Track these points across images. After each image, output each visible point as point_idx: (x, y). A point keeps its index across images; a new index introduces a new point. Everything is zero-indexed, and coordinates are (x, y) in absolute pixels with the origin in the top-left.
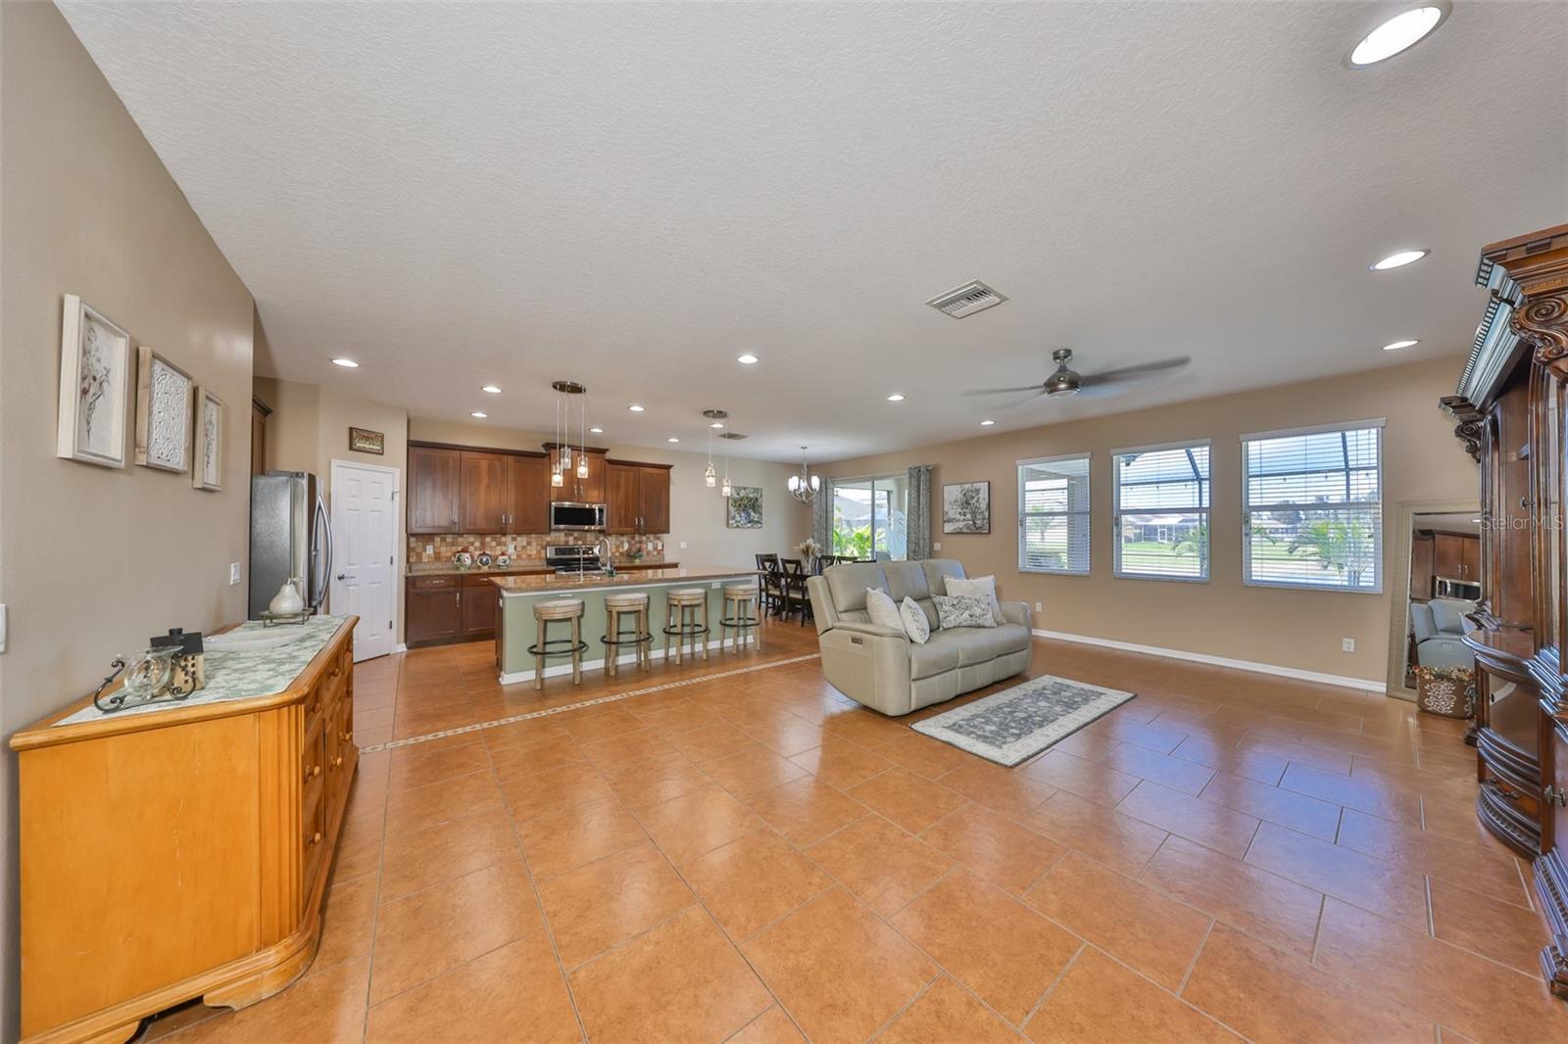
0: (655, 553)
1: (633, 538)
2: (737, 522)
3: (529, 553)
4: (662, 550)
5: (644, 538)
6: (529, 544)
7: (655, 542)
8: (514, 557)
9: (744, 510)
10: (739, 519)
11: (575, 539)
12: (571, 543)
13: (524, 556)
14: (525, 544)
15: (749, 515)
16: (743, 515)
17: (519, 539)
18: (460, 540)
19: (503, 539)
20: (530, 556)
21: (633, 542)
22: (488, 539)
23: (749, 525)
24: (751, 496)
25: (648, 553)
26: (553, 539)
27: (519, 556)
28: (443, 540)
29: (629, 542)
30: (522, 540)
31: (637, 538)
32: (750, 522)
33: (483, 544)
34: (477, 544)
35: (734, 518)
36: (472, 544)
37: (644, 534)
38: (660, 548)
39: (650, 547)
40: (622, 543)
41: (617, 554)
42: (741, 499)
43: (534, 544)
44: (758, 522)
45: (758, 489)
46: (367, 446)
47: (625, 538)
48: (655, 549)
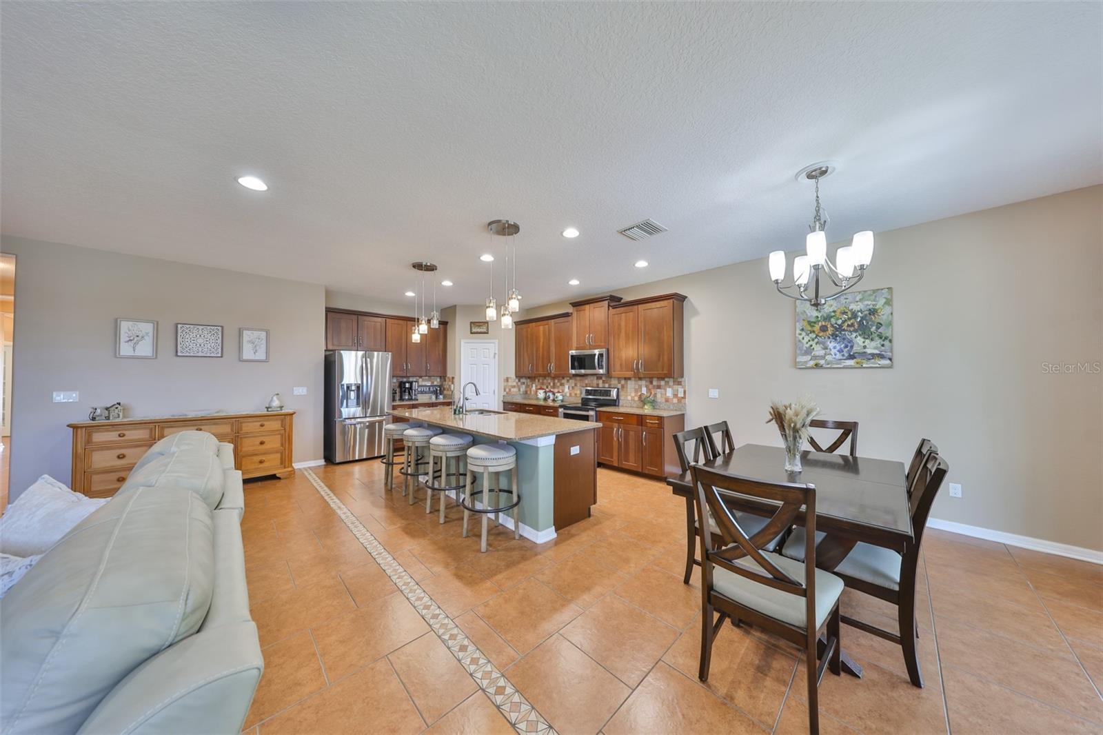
0: (675, 401)
1: (651, 383)
2: (815, 358)
3: (576, 392)
4: (684, 398)
5: (663, 383)
6: (576, 385)
7: (676, 387)
8: (568, 395)
9: (834, 336)
10: (822, 353)
11: (604, 382)
12: (601, 385)
13: (573, 395)
14: (573, 385)
15: (850, 344)
16: (831, 344)
17: (570, 381)
18: (545, 381)
19: (563, 381)
20: (576, 394)
21: (651, 386)
22: (556, 381)
23: (851, 362)
24: (854, 307)
25: (667, 400)
26: (590, 382)
27: (570, 394)
28: (539, 381)
29: (646, 386)
30: (572, 382)
31: (655, 383)
32: (851, 357)
33: (554, 384)
34: (552, 384)
35: (809, 351)
36: (550, 384)
37: (663, 379)
38: (681, 395)
39: (669, 392)
40: (640, 387)
41: (636, 398)
42: (828, 318)
43: (578, 385)
44: (881, 356)
45: (874, 291)
46: (479, 330)
47: (643, 383)
48: (675, 395)
